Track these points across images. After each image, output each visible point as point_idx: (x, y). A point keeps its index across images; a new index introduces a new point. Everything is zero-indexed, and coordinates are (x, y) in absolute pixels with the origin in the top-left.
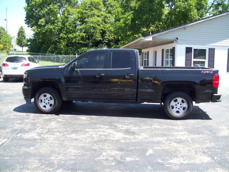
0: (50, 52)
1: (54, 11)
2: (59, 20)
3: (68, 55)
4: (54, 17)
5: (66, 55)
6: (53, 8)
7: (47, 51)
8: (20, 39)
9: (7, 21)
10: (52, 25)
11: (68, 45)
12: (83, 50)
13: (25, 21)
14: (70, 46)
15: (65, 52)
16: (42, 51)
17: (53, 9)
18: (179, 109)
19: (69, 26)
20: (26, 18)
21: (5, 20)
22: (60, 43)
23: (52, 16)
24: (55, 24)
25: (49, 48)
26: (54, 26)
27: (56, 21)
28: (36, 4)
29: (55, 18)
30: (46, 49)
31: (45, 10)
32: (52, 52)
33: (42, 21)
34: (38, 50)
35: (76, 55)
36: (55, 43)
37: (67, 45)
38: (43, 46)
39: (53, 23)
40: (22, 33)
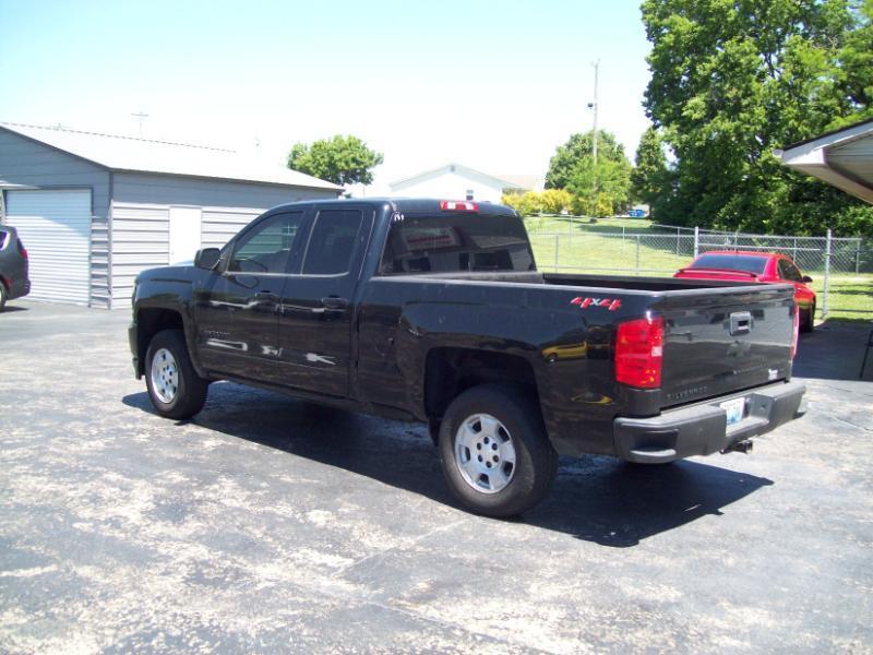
0: (724, 221)
1: (737, 64)
2: (756, 97)
3: (789, 235)
4: (739, 88)
5: (782, 234)
6: (737, 52)
7: (714, 217)
8: (643, 175)
9: (596, 109)
10: (729, 117)
11: (801, 194)
12: (855, 215)
13: (645, 108)
14: (807, 200)
15: (780, 223)
16: (695, 216)
17: (737, 55)
18: (489, 465)
19: (797, 118)
20: (646, 94)
21: (590, 106)
22: (766, 188)
23: (732, 84)
24: (742, 115)
25: (723, 206)
26: (737, 123)
27: (745, 102)
28: (677, 41)
29: (740, 93)
30: (711, 212)
31: (709, 61)
32: (731, 224)
33: (696, 104)
34: (681, 216)
35: (825, 235)
36: (749, 188)
37: (796, 197)
38: (701, 199)
39: (735, 110)
40: (649, 153)
